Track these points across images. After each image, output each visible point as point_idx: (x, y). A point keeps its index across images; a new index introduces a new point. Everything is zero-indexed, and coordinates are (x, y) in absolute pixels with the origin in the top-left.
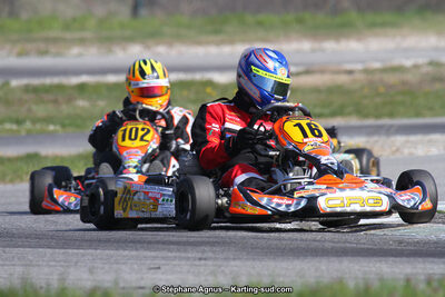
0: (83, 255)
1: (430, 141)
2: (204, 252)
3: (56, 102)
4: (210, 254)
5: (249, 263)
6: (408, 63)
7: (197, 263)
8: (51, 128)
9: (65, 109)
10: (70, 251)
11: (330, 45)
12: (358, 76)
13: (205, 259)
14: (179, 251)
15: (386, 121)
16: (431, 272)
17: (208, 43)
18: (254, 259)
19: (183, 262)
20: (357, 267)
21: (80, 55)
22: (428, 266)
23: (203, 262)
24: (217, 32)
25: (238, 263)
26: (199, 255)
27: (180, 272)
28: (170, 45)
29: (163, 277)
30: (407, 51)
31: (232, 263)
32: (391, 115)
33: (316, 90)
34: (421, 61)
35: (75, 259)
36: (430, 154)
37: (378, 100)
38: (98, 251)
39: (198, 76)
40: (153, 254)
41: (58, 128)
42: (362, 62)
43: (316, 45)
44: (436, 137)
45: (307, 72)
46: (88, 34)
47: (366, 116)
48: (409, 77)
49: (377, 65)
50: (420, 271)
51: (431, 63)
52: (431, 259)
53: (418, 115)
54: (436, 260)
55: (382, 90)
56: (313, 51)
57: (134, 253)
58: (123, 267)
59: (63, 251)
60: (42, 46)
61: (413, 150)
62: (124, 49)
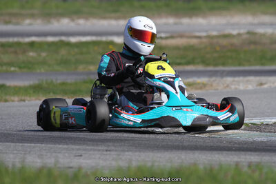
0: (34, 147)
1: (248, 81)
2: (109, 146)
3: (16, 52)
4: (113, 148)
5: (137, 153)
6: (235, 32)
7: (105, 153)
8: (12, 69)
9: (21, 58)
10: (26, 144)
11: (186, 21)
12: (204, 40)
13: (109, 151)
14: (93, 145)
15: (220, 68)
16: (250, 160)
17: (111, 18)
18: (140, 151)
19: (96, 152)
20: (204, 157)
21: (30, 24)
22: (248, 157)
23: (108, 152)
24: (115, 11)
25: (130, 153)
26: (106, 148)
27: (94, 158)
28: (86, 19)
29: (84, 161)
30: (233, 25)
31: (127, 153)
32: (224, 64)
33: (177, 48)
34: (242, 31)
35: (29, 150)
36: (248, 88)
37: (216, 55)
38: (43, 145)
39: (104, 39)
40: (77, 147)
41: (17, 69)
42: (206, 31)
43: (177, 20)
44: (251, 78)
45: (172, 37)
46: (35, 11)
47: (208, 65)
48: (235, 41)
49: (215, 33)
50: (243, 160)
51: (248, 33)
52: (250, 153)
53: (240, 65)
54: (253, 153)
55: (218, 49)
56: (175, 24)
57: (66, 146)
58: (59, 155)
59: (21, 144)
60: (7, 18)
61: (237, 86)
62: (58, 21)
